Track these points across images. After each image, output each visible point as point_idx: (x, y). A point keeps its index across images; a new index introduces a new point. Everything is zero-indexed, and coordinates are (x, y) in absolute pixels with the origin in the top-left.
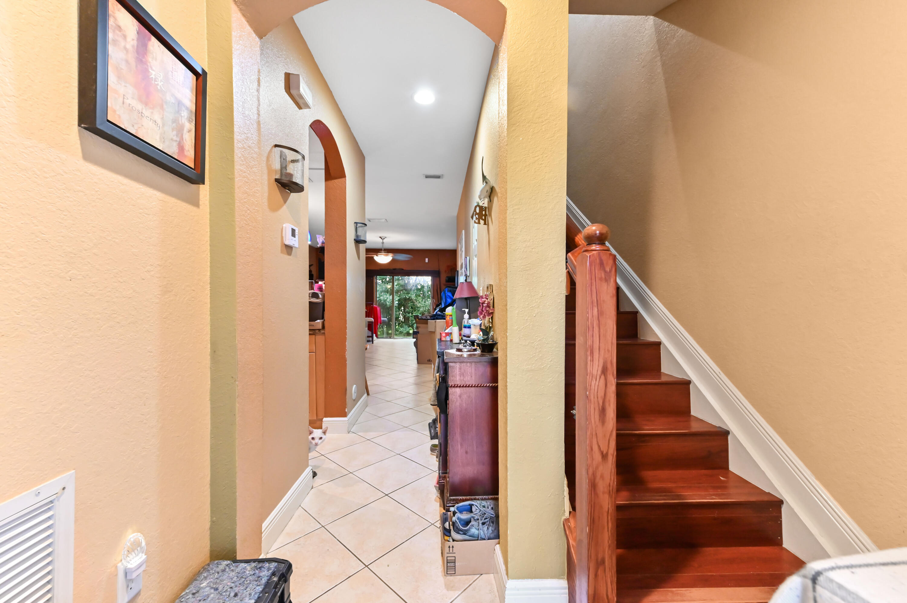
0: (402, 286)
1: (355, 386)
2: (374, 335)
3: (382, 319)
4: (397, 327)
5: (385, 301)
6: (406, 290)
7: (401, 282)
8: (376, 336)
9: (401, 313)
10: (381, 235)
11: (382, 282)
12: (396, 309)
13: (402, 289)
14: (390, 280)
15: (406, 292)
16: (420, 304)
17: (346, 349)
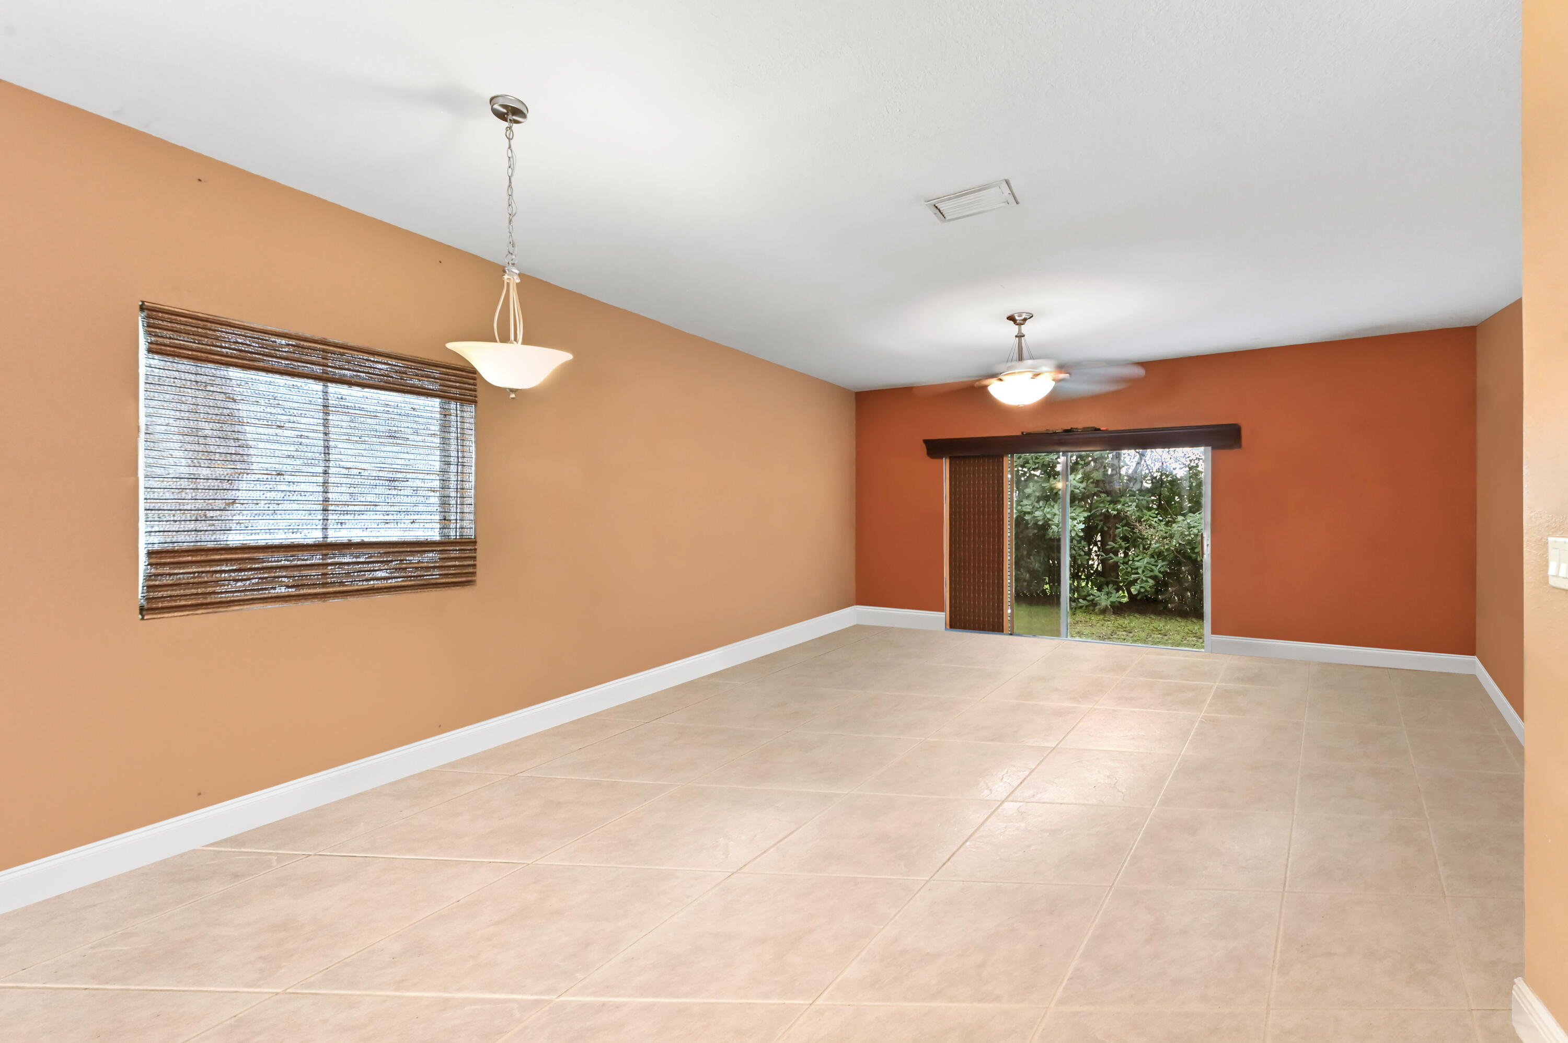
0: (1097, 483)
6: (1108, 492)
9: (1095, 548)
10: (1012, 310)
13: (1096, 489)
15: (1109, 498)
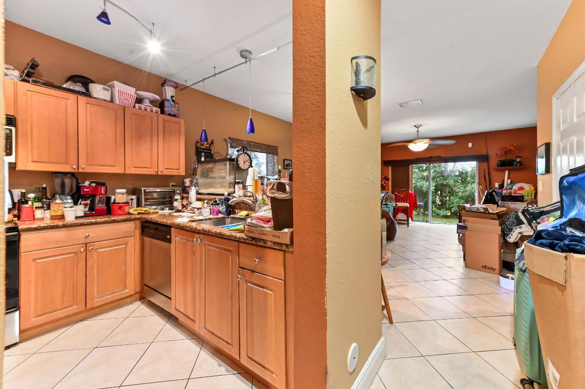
1: (354, 345)
2: (410, 219)
3: (418, 203)
4: (434, 209)
5: (421, 187)
6: (443, 176)
7: (437, 169)
8: (412, 220)
9: (438, 196)
10: (416, 124)
11: (419, 170)
12: (432, 194)
13: (439, 175)
14: (426, 168)
15: (443, 178)
16: (459, 190)
17: (326, 292)
